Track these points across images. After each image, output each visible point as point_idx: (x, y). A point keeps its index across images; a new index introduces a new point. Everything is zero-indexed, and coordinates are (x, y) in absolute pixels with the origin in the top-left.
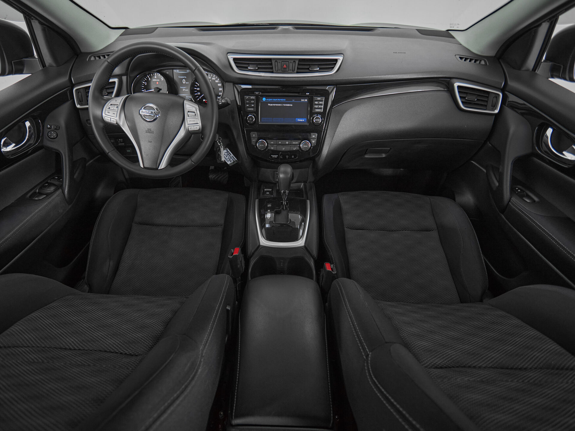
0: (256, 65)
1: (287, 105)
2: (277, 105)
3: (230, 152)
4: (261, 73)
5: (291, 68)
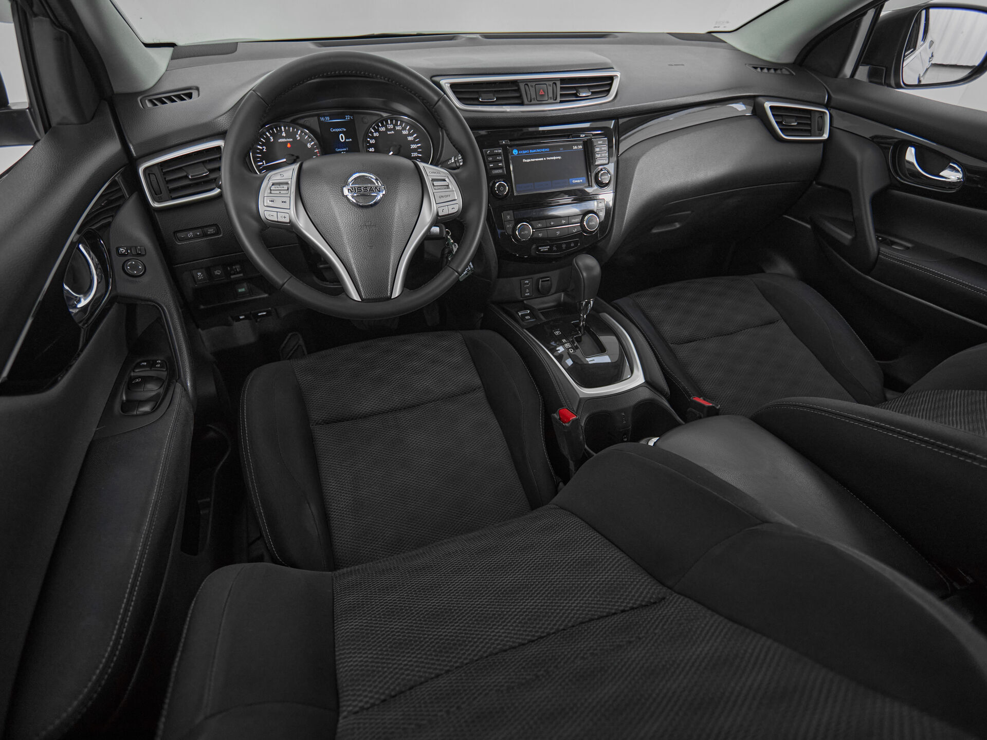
1: (552, 158)
2: (537, 160)
5: (551, 95)
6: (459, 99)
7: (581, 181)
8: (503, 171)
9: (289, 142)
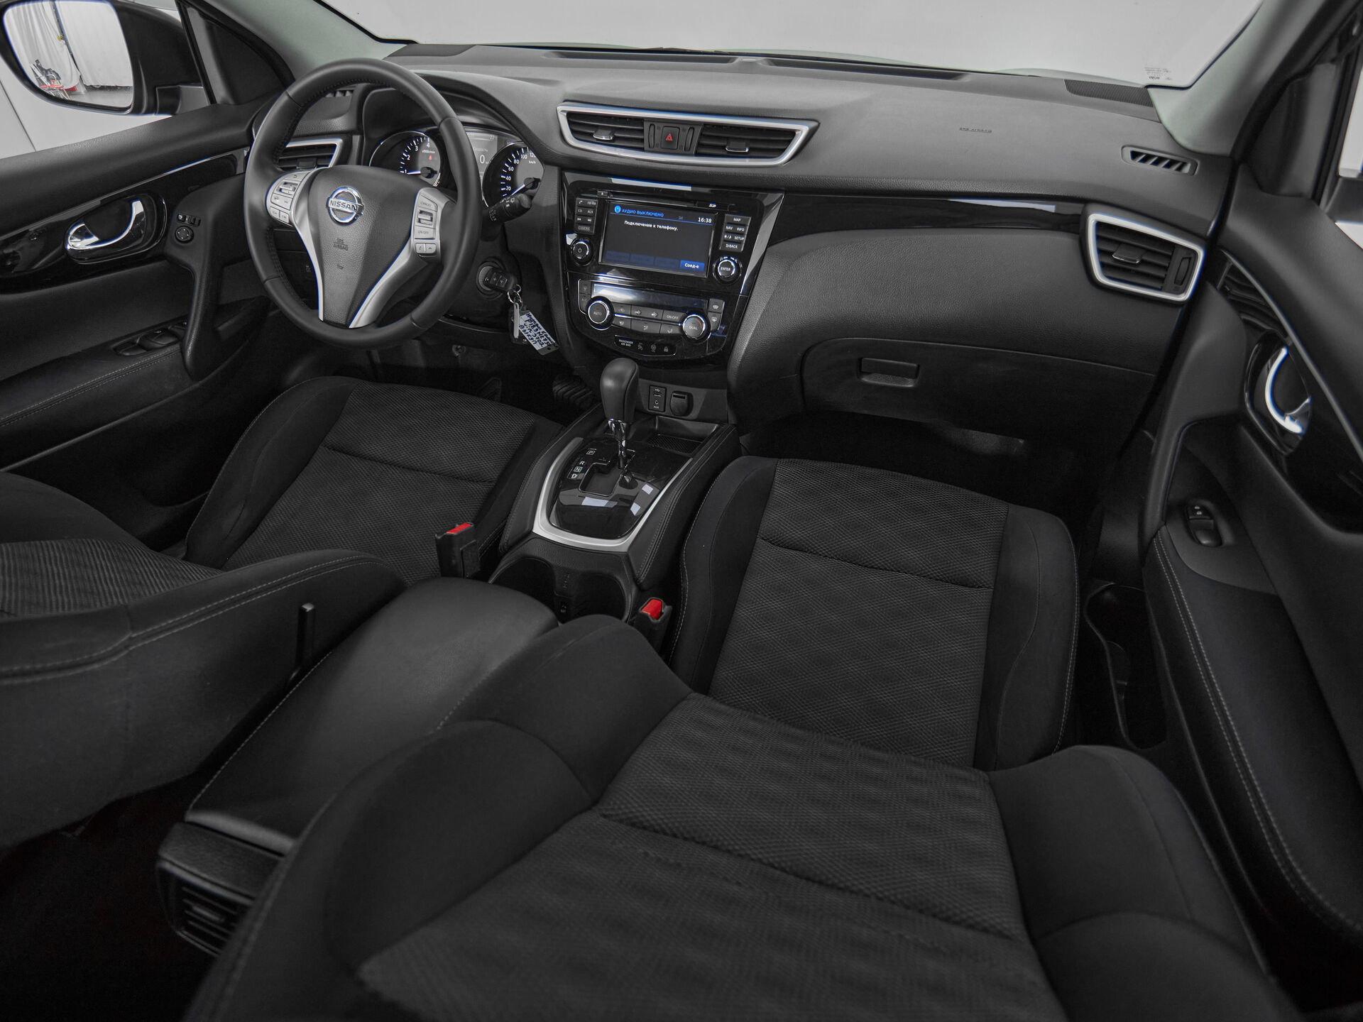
0: (610, 132)
1: (665, 227)
2: (643, 225)
3: (538, 322)
4: (618, 149)
5: (682, 142)
6: (573, 132)
7: (697, 267)
8: (591, 229)
9: (431, 154)
